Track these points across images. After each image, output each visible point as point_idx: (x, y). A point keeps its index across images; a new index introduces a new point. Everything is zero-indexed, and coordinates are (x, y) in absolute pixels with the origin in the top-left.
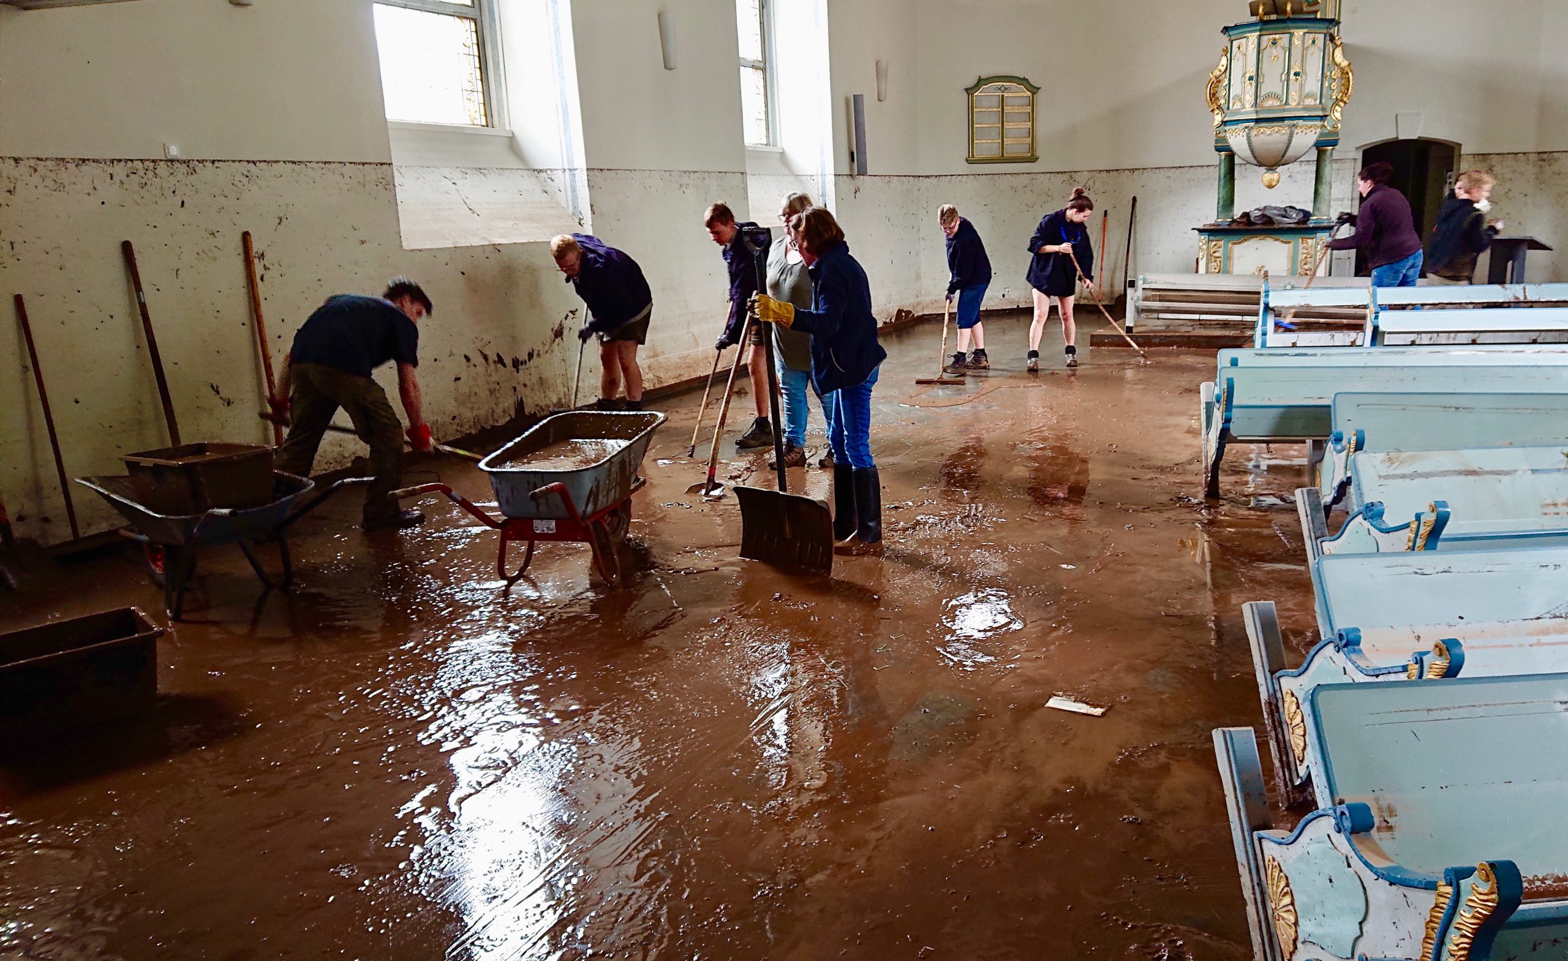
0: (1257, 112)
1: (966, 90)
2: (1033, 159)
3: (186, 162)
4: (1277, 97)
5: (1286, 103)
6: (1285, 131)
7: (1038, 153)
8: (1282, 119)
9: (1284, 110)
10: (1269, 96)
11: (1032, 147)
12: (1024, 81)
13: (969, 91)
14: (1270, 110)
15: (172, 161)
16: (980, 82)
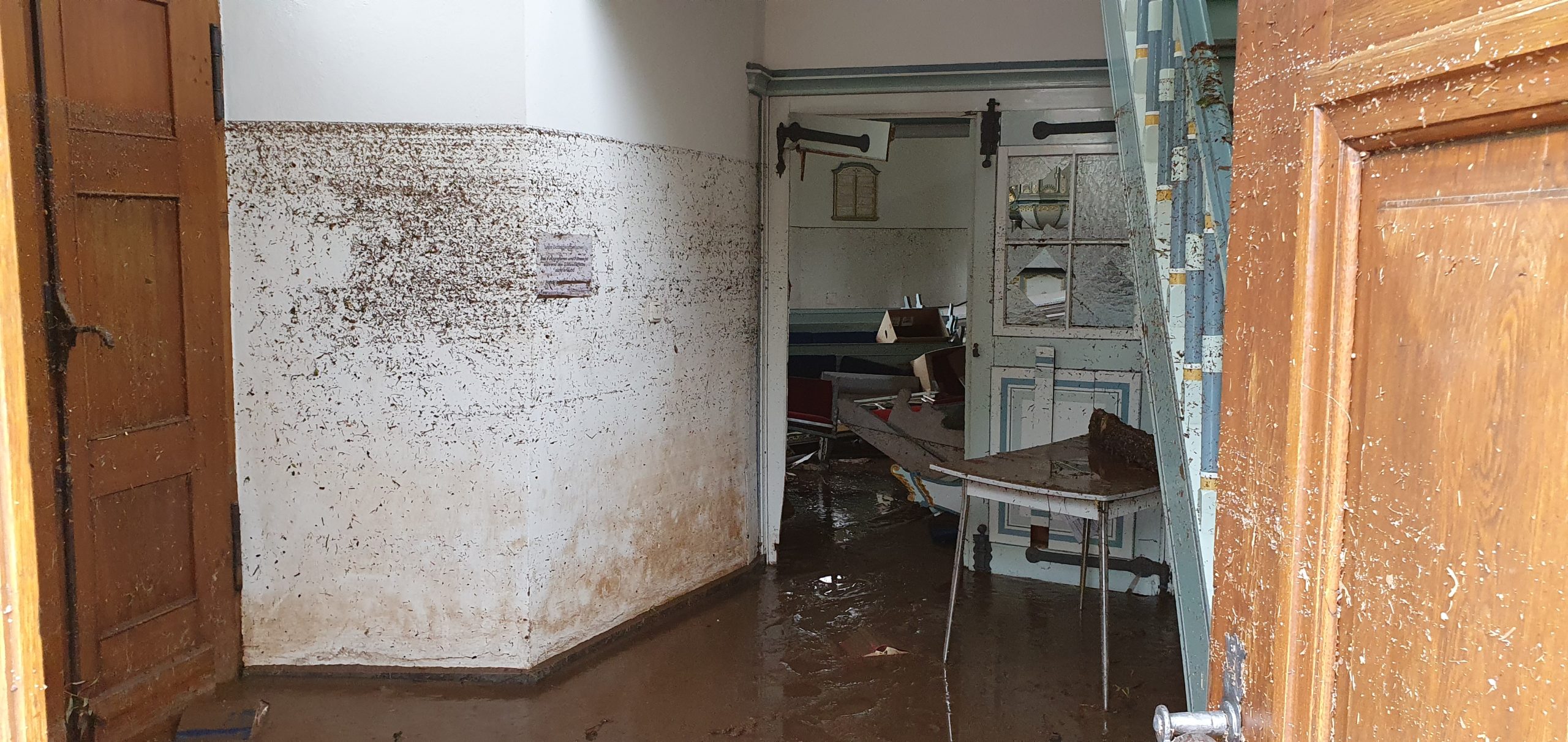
0: (1040, 196)
2: (875, 218)
4: (1053, 188)
5: (1059, 191)
7: (879, 215)
9: (1057, 196)
10: (1047, 187)
11: (875, 210)
14: (1049, 195)
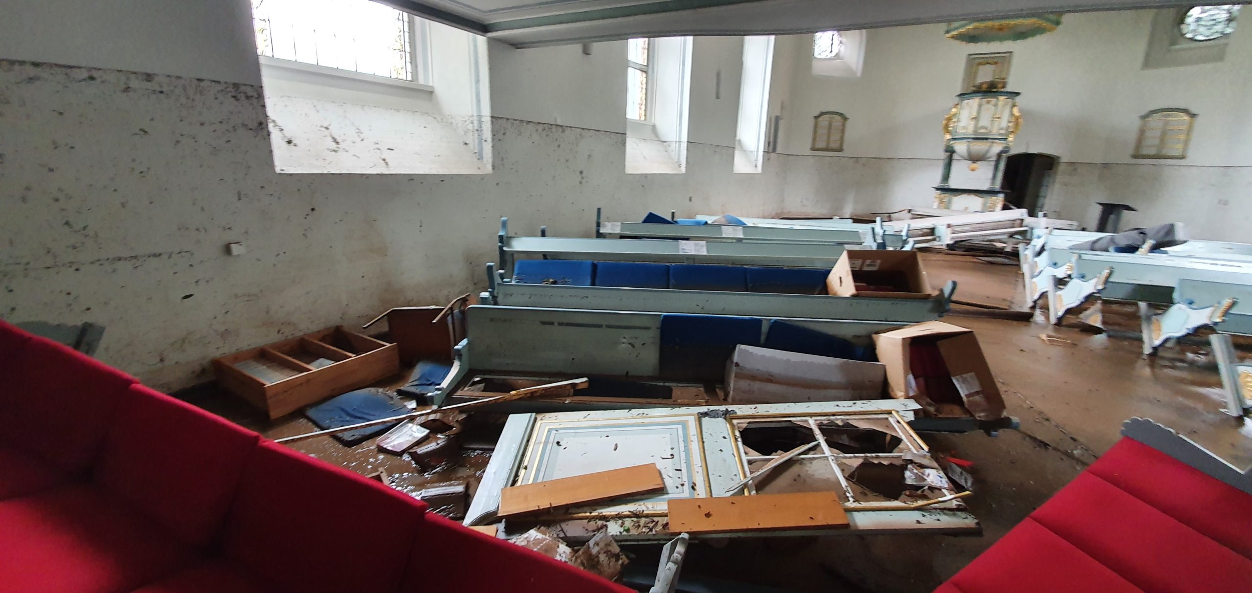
0: (974, 135)
1: (815, 117)
2: (840, 150)
3: (561, 126)
4: (985, 128)
5: (990, 131)
6: (988, 144)
7: (844, 147)
8: (987, 139)
9: (988, 134)
11: (841, 145)
12: (841, 115)
13: (816, 118)
14: (981, 134)
15: (557, 125)
16: (822, 114)
